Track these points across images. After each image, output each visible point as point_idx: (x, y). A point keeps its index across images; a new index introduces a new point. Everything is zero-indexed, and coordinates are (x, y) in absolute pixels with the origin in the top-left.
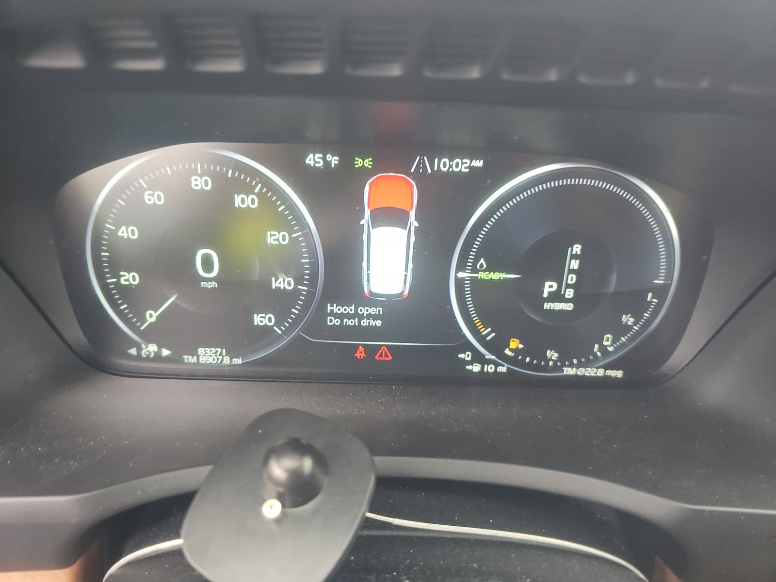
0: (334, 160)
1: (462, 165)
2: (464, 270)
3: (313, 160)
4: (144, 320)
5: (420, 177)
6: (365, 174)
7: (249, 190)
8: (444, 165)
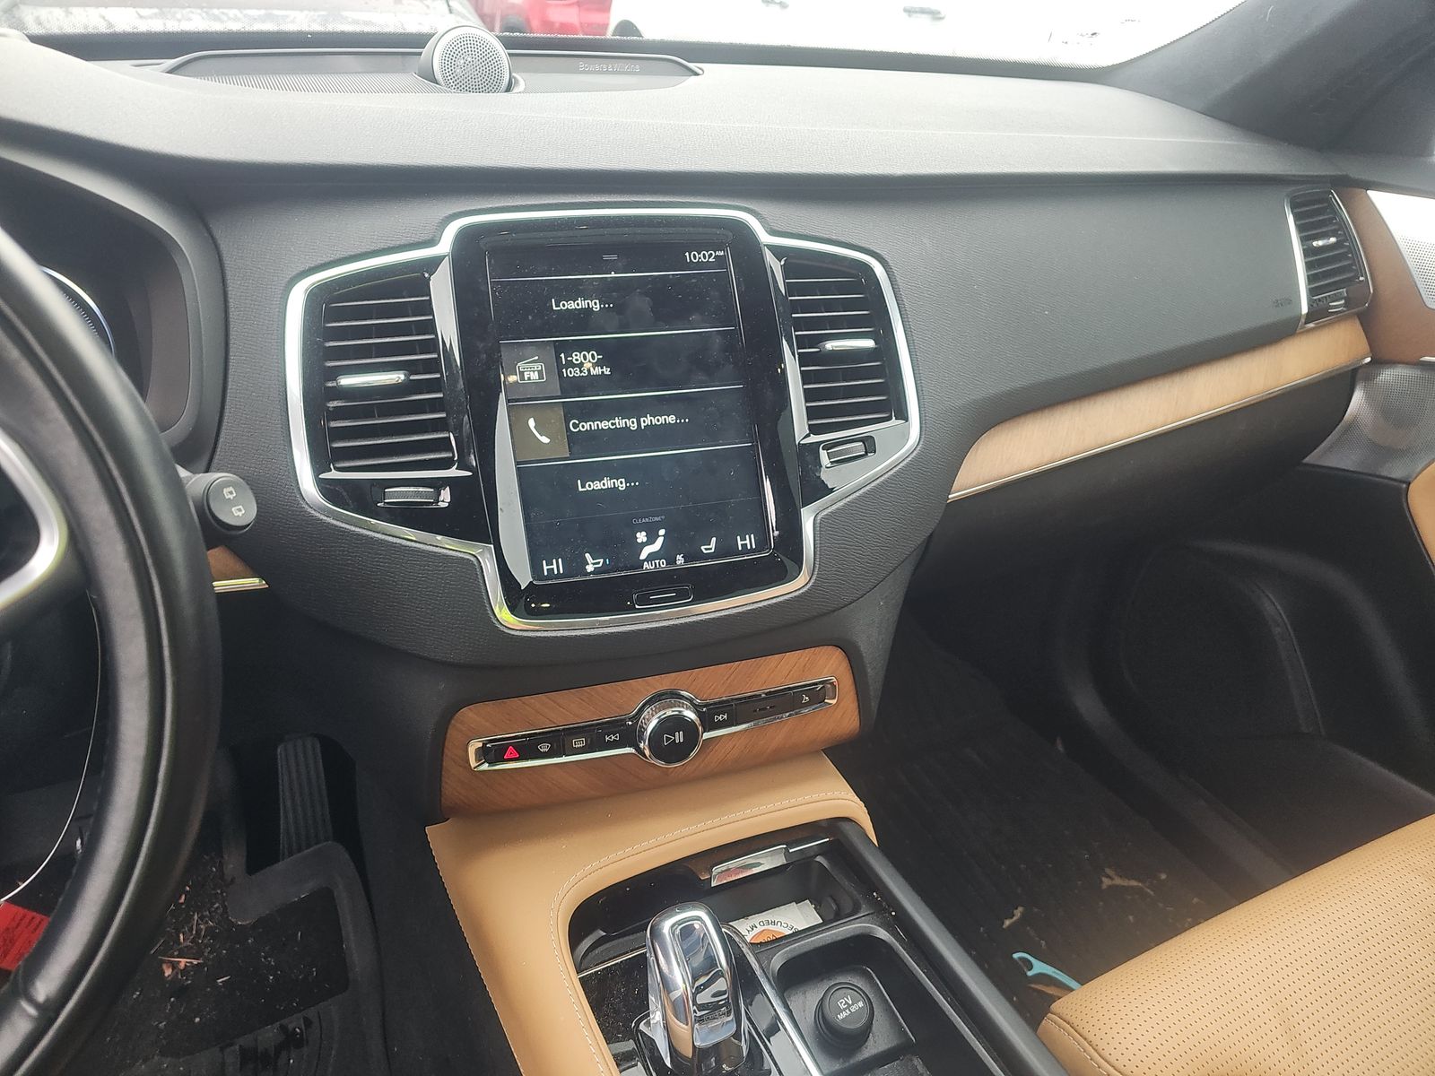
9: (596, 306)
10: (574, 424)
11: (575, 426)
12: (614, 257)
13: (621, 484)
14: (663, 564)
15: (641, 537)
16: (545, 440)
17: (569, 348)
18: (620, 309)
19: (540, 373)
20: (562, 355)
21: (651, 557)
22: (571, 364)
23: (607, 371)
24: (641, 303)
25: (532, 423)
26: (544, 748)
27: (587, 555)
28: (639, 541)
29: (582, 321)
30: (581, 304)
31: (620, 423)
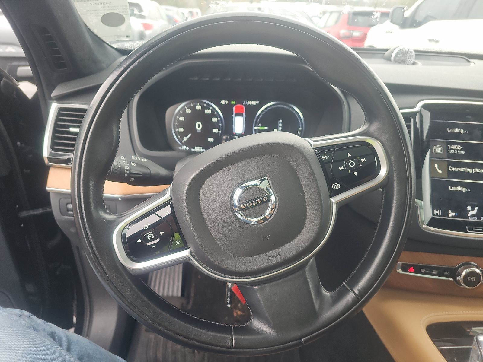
0: (227, 102)
1: (254, 103)
2: (256, 126)
3: (223, 102)
4: (183, 140)
5: (245, 105)
6: (234, 105)
7: (209, 109)
8: (250, 103)
9: (462, 131)
10: (450, 168)
11: (451, 168)
12: (470, 117)
13: (464, 190)
14: (476, 219)
15: (469, 208)
16: (440, 171)
17: (452, 144)
18: (470, 133)
19: (441, 150)
20: (449, 146)
21: (472, 216)
22: (451, 149)
23: (464, 153)
24: (478, 133)
25: (436, 166)
26: (423, 271)
27: (450, 211)
28: (468, 209)
29: (457, 136)
30: (457, 130)
31: (466, 170)
